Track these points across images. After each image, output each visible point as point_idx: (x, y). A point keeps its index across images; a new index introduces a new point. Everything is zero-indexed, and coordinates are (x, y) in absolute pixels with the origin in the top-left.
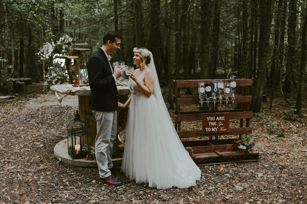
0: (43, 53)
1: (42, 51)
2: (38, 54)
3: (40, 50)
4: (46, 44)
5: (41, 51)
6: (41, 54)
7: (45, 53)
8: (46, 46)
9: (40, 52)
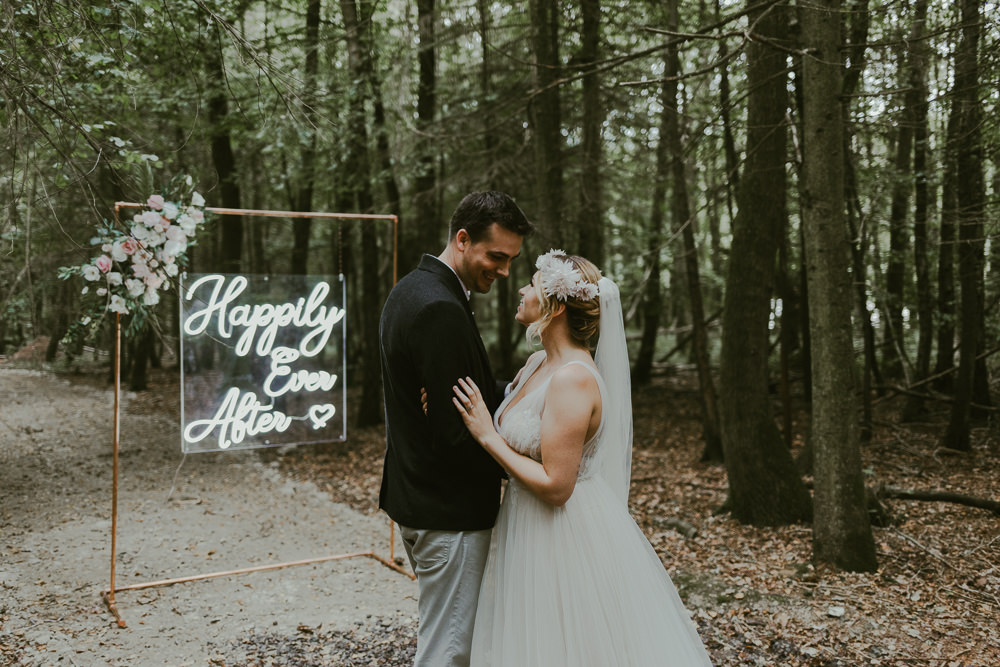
0: (125, 268)
1: (120, 255)
2: (90, 272)
3: (105, 248)
4: (149, 209)
5: (109, 254)
6: (116, 278)
7: (140, 268)
8: (148, 217)
9: (103, 261)
